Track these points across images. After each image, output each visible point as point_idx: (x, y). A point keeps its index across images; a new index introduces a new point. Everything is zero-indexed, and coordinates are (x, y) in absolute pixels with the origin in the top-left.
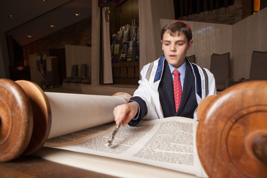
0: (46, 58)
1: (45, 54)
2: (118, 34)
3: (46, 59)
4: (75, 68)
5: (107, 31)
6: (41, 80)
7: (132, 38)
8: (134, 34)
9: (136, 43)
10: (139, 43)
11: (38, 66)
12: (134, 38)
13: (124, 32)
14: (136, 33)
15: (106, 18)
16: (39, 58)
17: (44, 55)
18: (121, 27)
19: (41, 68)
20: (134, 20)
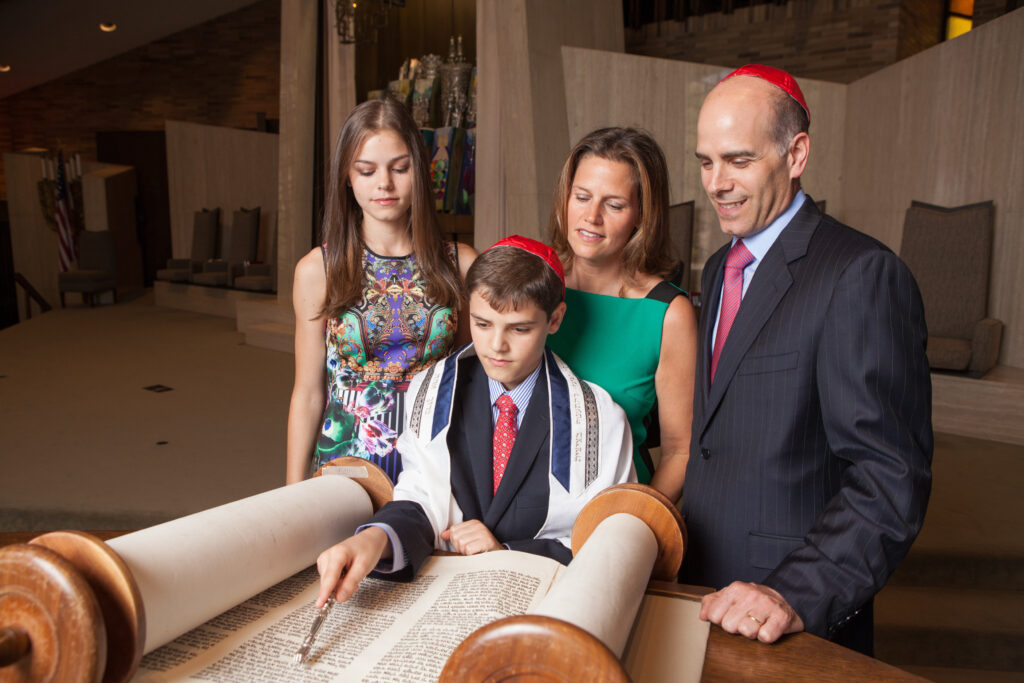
0: (79, 173)
1: (78, 157)
2: (391, 92)
3: (80, 178)
4: (211, 222)
5: (343, 78)
6: (62, 270)
7: (448, 117)
8: (456, 95)
9: (465, 135)
10: (474, 140)
11: (43, 203)
12: (456, 115)
13: (416, 88)
14: (463, 96)
15: (342, 30)
16: (48, 170)
17: (72, 160)
18: (406, 63)
19: (57, 217)
20: (460, 39)
